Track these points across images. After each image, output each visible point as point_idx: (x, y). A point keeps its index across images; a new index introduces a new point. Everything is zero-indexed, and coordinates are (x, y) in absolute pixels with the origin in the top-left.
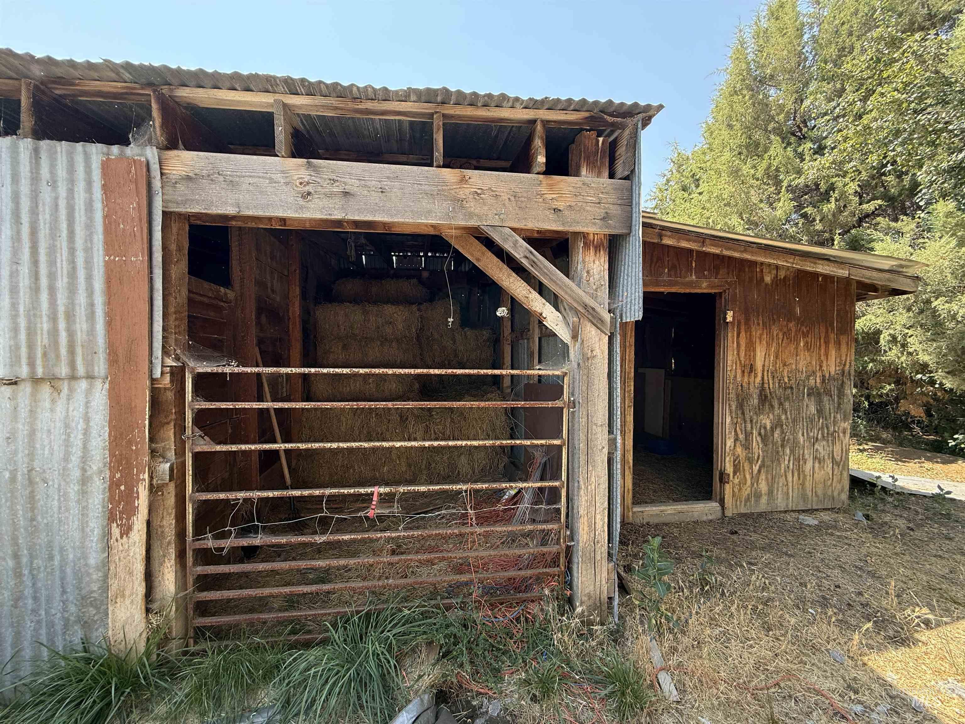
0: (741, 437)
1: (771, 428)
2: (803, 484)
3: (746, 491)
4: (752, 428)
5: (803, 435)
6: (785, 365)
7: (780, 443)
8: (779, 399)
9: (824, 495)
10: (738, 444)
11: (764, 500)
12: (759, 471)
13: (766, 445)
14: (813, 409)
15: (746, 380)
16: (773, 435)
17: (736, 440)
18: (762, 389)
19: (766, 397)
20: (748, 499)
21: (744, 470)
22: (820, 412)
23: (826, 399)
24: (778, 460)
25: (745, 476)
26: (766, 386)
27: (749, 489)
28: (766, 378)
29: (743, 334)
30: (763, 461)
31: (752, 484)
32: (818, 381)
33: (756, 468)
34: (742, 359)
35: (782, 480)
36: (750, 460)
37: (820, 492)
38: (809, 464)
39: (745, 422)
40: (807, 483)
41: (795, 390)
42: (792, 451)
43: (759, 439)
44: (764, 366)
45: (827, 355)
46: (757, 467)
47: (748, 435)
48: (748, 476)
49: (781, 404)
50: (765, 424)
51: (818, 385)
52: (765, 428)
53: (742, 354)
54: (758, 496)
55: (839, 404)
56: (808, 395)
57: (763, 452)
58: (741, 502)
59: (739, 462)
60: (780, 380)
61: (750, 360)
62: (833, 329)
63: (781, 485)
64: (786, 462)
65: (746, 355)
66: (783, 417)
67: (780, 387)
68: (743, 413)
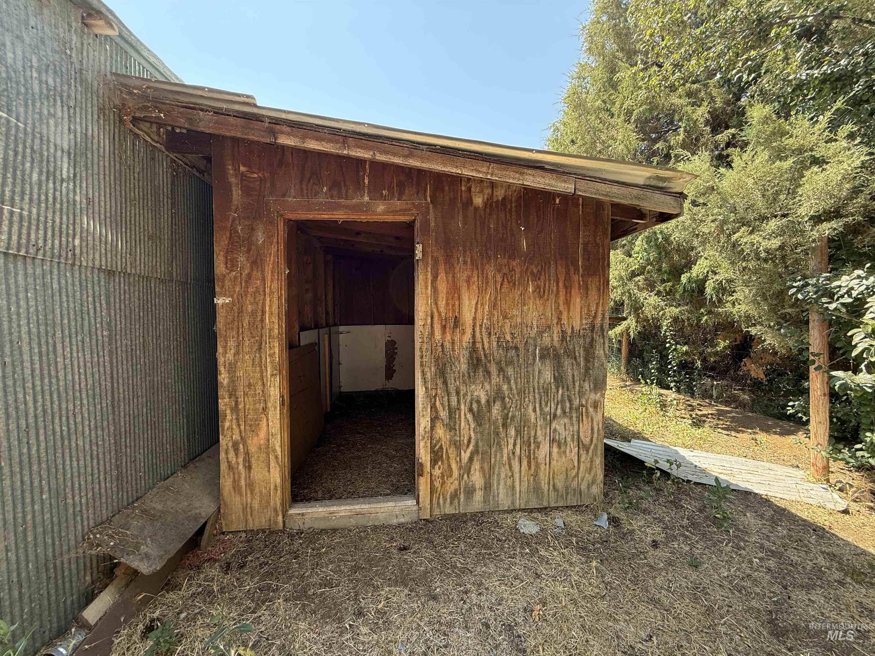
0: (444, 414)
1: (488, 401)
2: (536, 475)
3: (452, 486)
4: (459, 401)
5: (534, 410)
6: (505, 317)
7: (500, 421)
8: (498, 363)
9: (567, 488)
10: (439, 424)
11: (478, 496)
12: (471, 459)
13: (480, 425)
14: (548, 376)
15: (448, 337)
16: (490, 411)
17: (434, 419)
18: (473, 350)
19: (479, 360)
20: (455, 495)
21: (448, 458)
22: (559, 380)
23: (567, 363)
24: (499, 444)
25: (449, 466)
26: (479, 345)
27: (457, 482)
28: (478, 334)
29: (442, 276)
30: (477, 446)
31: (461, 477)
32: (556, 338)
33: (465, 456)
34: (442, 310)
35: (504, 472)
36: (458, 446)
37: (560, 485)
38: (544, 449)
39: (449, 394)
40: (541, 475)
41: (522, 351)
42: (518, 432)
43: (469, 416)
44: (475, 319)
45: (568, 303)
46: (468, 454)
47: (453, 412)
48: (454, 466)
49: (501, 370)
50: (478, 396)
51: (556, 344)
52: (478, 402)
53: (442, 303)
54: (470, 492)
55: (587, 369)
56: (541, 358)
57: (475, 433)
58: (445, 500)
59: (441, 447)
60: (499, 338)
61: (454, 311)
62: (577, 270)
63: (503, 476)
64: (511, 447)
65: (447, 304)
66: (505, 387)
67: (499, 346)
68: (445, 383)
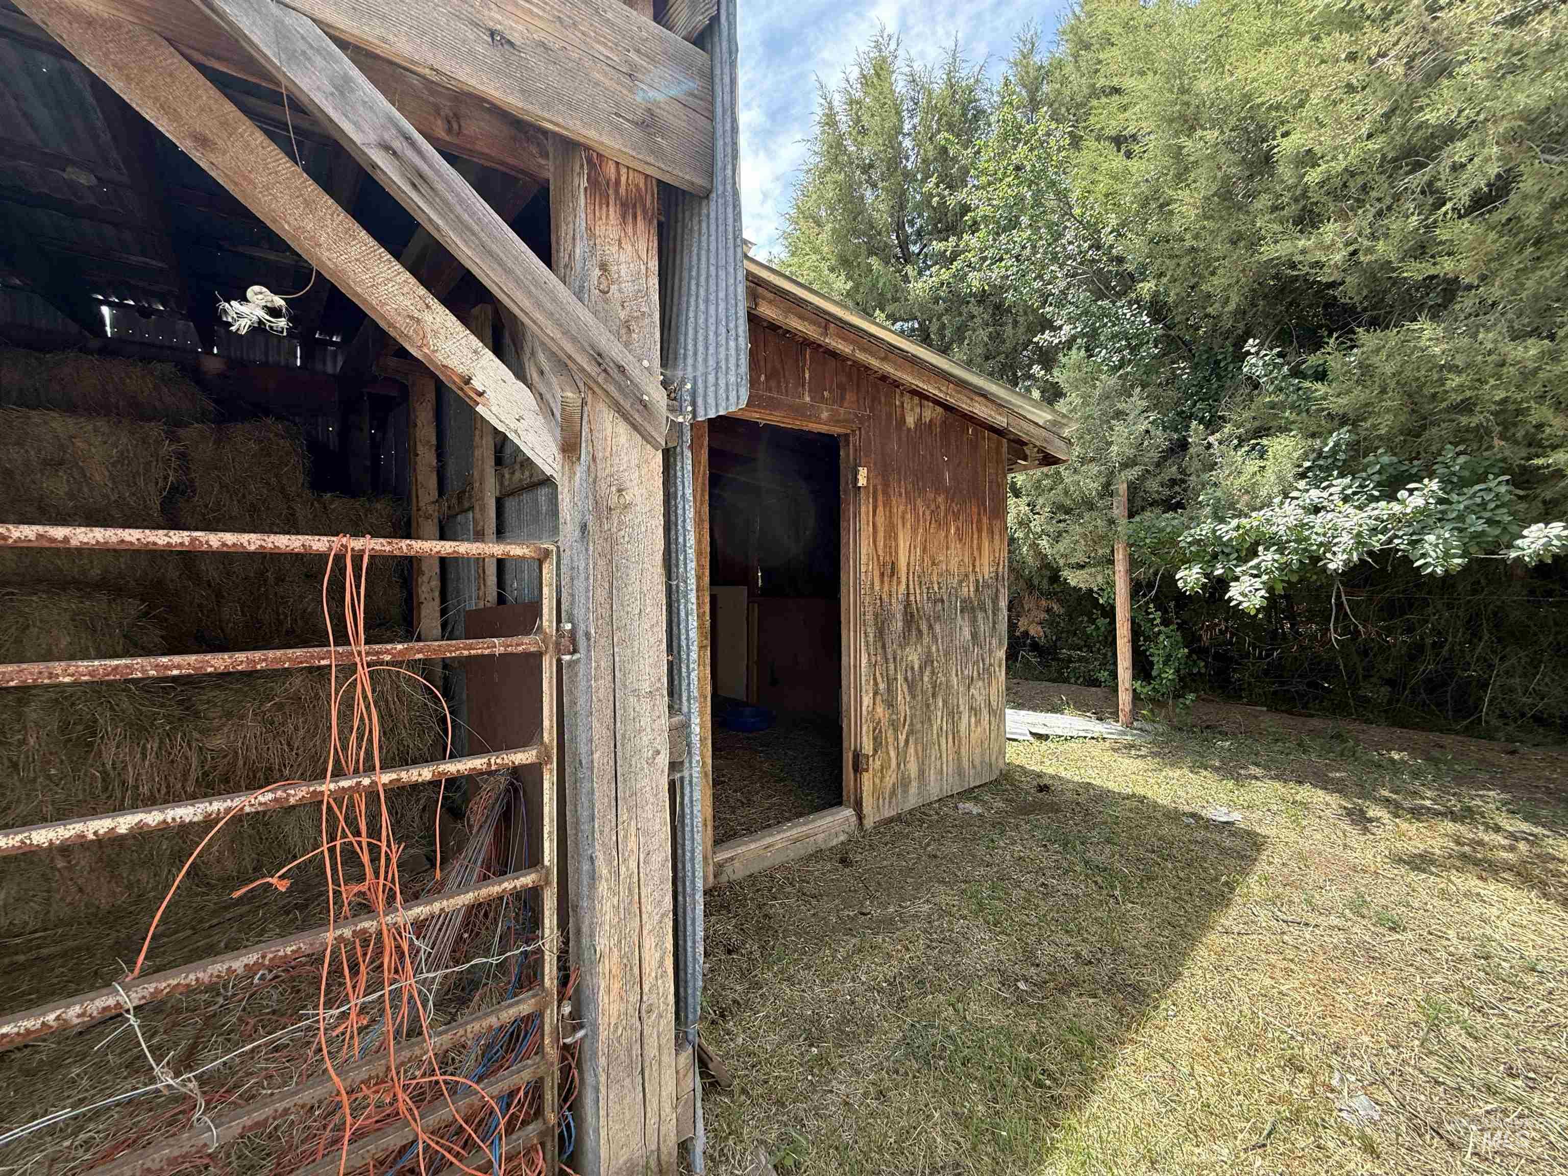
0: (882, 686)
1: (920, 667)
2: (958, 753)
3: (891, 779)
4: (895, 670)
5: (957, 675)
6: (933, 564)
7: (930, 690)
8: (928, 620)
9: (981, 763)
10: (878, 700)
11: (913, 789)
12: (907, 741)
13: (913, 697)
14: (967, 633)
15: (886, 588)
16: (922, 680)
17: (876, 694)
18: (908, 604)
19: (912, 616)
20: (893, 793)
21: (887, 743)
22: (974, 635)
23: (980, 615)
24: (929, 719)
25: (888, 753)
26: (912, 598)
27: (894, 776)
28: (911, 586)
29: (880, 509)
30: (911, 724)
31: (898, 765)
32: (972, 589)
33: (902, 738)
34: (881, 553)
35: (934, 753)
36: (895, 726)
37: (977, 762)
38: (965, 720)
39: (887, 661)
40: (963, 750)
41: (946, 604)
42: (945, 702)
43: (905, 687)
44: (908, 564)
45: (980, 549)
46: (904, 736)
47: (891, 682)
48: (893, 754)
49: (931, 627)
50: (912, 661)
51: (972, 594)
52: (912, 668)
53: (881, 544)
54: (904, 783)
55: (994, 623)
56: (961, 611)
57: (910, 708)
58: (884, 799)
59: (880, 731)
60: (928, 588)
61: (891, 553)
62: (985, 510)
63: (933, 758)
64: (939, 720)
65: (885, 546)
66: (934, 649)
67: (928, 599)
68: (884, 647)
